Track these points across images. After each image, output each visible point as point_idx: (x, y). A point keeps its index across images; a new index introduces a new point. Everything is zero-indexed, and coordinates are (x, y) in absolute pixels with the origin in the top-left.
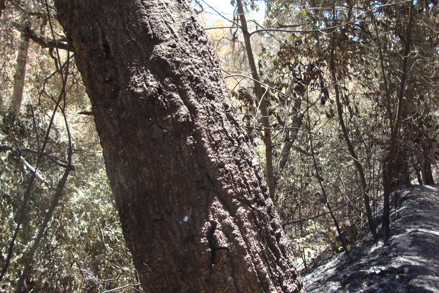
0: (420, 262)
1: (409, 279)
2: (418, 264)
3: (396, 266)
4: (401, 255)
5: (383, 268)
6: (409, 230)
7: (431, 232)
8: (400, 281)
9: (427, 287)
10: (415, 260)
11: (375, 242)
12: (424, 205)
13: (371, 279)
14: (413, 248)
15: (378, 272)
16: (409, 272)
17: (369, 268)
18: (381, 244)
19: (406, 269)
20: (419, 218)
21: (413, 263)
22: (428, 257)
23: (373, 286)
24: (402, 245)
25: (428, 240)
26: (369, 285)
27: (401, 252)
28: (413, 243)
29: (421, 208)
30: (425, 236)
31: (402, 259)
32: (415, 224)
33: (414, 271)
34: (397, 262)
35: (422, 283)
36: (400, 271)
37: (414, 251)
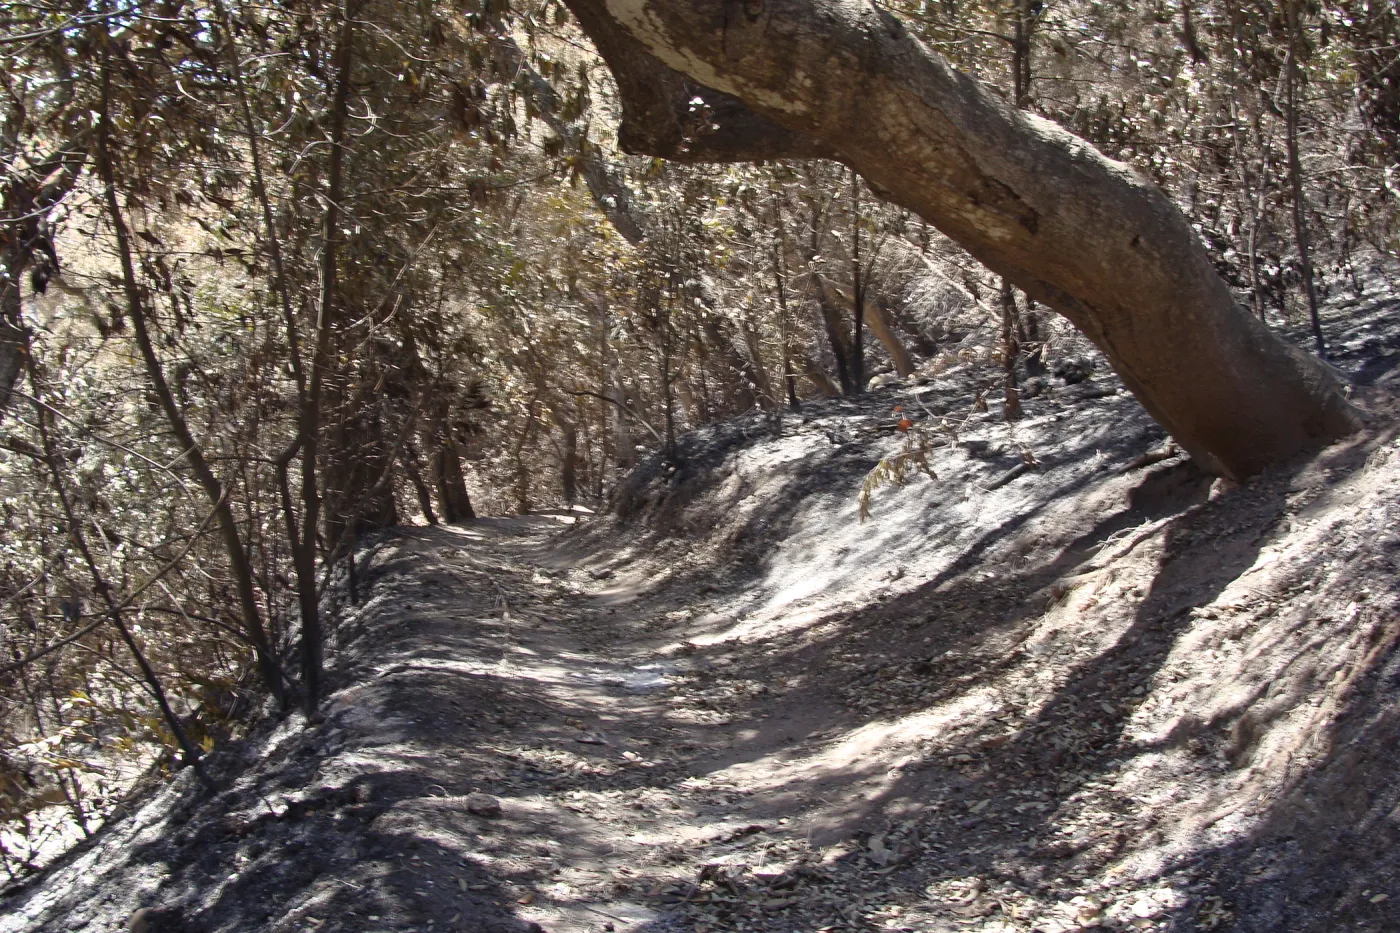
0: (407, 760)
1: (371, 816)
2: (400, 767)
3: (333, 783)
4: (353, 749)
5: (298, 796)
6: (382, 669)
7: (450, 664)
8: (344, 827)
9: (423, 832)
10: (392, 758)
11: (281, 717)
12: (436, 585)
13: (261, 835)
14: (391, 721)
15: (280, 810)
16: (374, 796)
17: (255, 804)
18: (298, 722)
19: (364, 789)
20: (418, 626)
21: (387, 767)
22: (432, 742)
23: (264, 858)
24: (360, 717)
25: (438, 690)
26: (254, 854)
27: (353, 738)
28: (391, 707)
29: (427, 597)
30: (427, 680)
31: (351, 759)
32: (403, 647)
33: (387, 789)
34: (337, 771)
35: (408, 822)
36: (348, 794)
37: (393, 729)
